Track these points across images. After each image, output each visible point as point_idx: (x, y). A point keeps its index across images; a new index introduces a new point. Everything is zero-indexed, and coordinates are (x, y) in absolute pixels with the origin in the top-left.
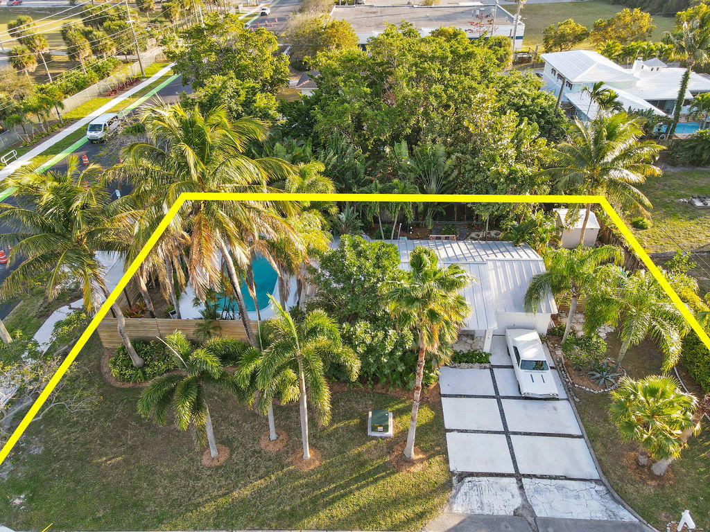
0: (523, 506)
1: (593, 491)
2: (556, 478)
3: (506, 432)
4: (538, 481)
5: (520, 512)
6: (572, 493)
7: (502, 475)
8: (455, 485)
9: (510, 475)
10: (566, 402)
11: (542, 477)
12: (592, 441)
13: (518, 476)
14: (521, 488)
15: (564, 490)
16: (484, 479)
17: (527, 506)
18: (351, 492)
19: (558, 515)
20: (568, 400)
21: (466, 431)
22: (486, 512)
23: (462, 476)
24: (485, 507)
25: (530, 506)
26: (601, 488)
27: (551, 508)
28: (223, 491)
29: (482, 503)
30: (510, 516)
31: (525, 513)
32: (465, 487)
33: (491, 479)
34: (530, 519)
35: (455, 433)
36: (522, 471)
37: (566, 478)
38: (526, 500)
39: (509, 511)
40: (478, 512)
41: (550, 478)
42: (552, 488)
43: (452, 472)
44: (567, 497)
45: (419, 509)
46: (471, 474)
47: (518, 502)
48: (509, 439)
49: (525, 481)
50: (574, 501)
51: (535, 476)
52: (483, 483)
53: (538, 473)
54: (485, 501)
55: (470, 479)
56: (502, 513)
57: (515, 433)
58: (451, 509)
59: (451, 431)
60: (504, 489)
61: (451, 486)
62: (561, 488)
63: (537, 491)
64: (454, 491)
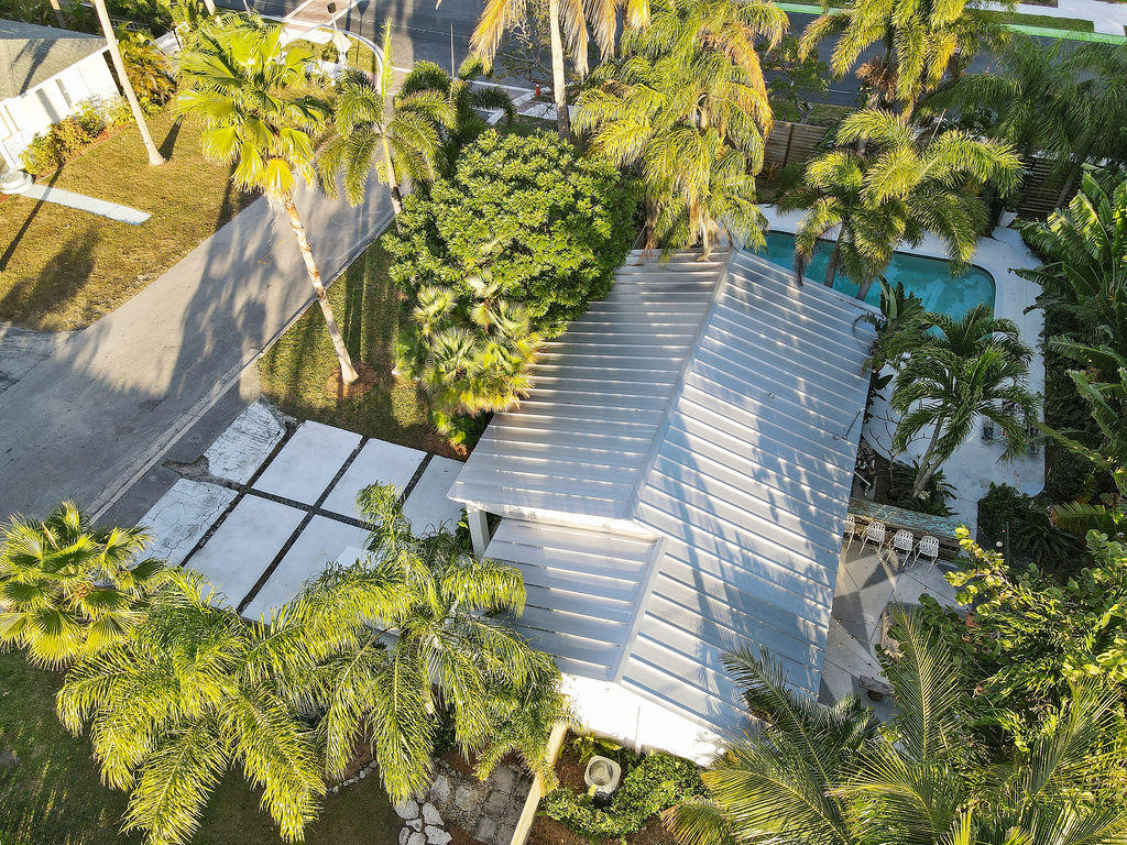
0: (206, 474)
2: (208, 535)
3: (315, 510)
4: (222, 509)
5: (203, 466)
6: (176, 539)
7: (260, 473)
8: (286, 417)
9: (253, 481)
11: (223, 517)
13: (244, 490)
14: (229, 485)
15: (187, 534)
17: (203, 477)
19: (164, 501)
21: (351, 461)
22: (229, 431)
23: (290, 430)
24: (236, 434)
25: (199, 480)
27: (179, 502)
29: (244, 433)
30: (205, 450)
31: (197, 470)
32: (274, 425)
33: (264, 457)
34: (185, 470)
35: (356, 447)
36: (249, 500)
37: (199, 547)
38: (211, 481)
39: (211, 454)
40: (236, 422)
41: (214, 527)
42: (200, 520)
43: (304, 421)
44: (177, 530)
46: (286, 439)
47: (216, 470)
48: (305, 507)
49: (234, 494)
50: (165, 535)
51: (230, 510)
52: (266, 446)
53: (231, 517)
54: (243, 437)
55: (282, 435)
56: (215, 445)
57: (306, 521)
58: (261, 401)
59: (363, 443)
60: (241, 465)
61: (287, 413)
62: (193, 530)
63: (211, 500)
64: (279, 413)
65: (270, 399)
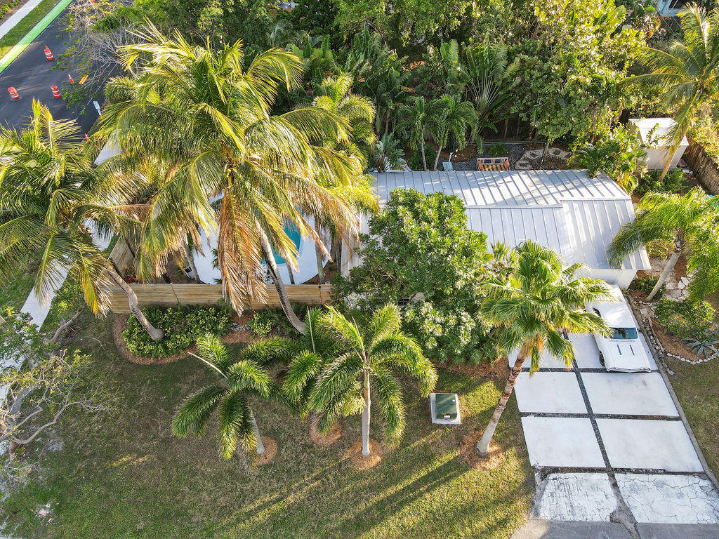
0: (620, 509)
1: (698, 489)
2: (654, 472)
3: (590, 415)
4: (633, 476)
5: (617, 516)
6: (672, 491)
7: (592, 470)
8: (538, 484)
9: (600, 470)
10: (657, 374)
11: (638, 471)
12: (693, 426)
13: (610, 471)
14: (615, 485)
15: (665, 487)
16: (571, 475)
17: (624, 509)
18: (421, 495)
19: (661, 520)
20: (658, 371)
21: (544, 415)
22: (578, 518)
23: (546, 472)
24: (577, 511)
25: (628, 509)
26: (705, 483)
27: (652, 511)
28: (276, 495)
29: (571, 506)
30: (606, 523)
31: (622, 517)
32: (550, 486)
33: (580, 475)
34: (630, 526)
35: (532, 417)
36: (613, 466)
37: (665, 472)
38: (622, 501)
39: (604, 517)
40: (569, 518)
41: (647, 472)
42: (650, 485)
43: (533, 468)
44: (668, 496)
45: (500, 515)
46: (555, 470)
47: (613, 504)
48: (594, 423)
49: (618, 476)
50: (677, 501)
51: (629, 470)
52: (571, 480)
53: (633, 466)
54: (575, 504)
55: (554, 475)
56: (597, 519)
57: (601, 416)
58: (537, 514)
59: (527, 414)
60: (595, 488)
61: (535, 485)
62: (660, 485)
63: (634, 489)
64: (538, 491)
65: (532, 506)
